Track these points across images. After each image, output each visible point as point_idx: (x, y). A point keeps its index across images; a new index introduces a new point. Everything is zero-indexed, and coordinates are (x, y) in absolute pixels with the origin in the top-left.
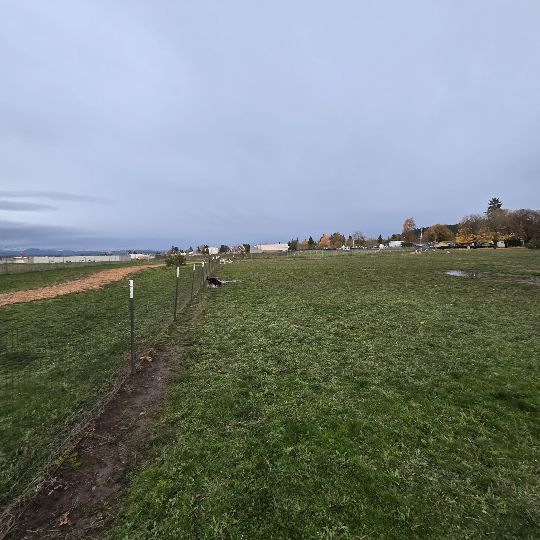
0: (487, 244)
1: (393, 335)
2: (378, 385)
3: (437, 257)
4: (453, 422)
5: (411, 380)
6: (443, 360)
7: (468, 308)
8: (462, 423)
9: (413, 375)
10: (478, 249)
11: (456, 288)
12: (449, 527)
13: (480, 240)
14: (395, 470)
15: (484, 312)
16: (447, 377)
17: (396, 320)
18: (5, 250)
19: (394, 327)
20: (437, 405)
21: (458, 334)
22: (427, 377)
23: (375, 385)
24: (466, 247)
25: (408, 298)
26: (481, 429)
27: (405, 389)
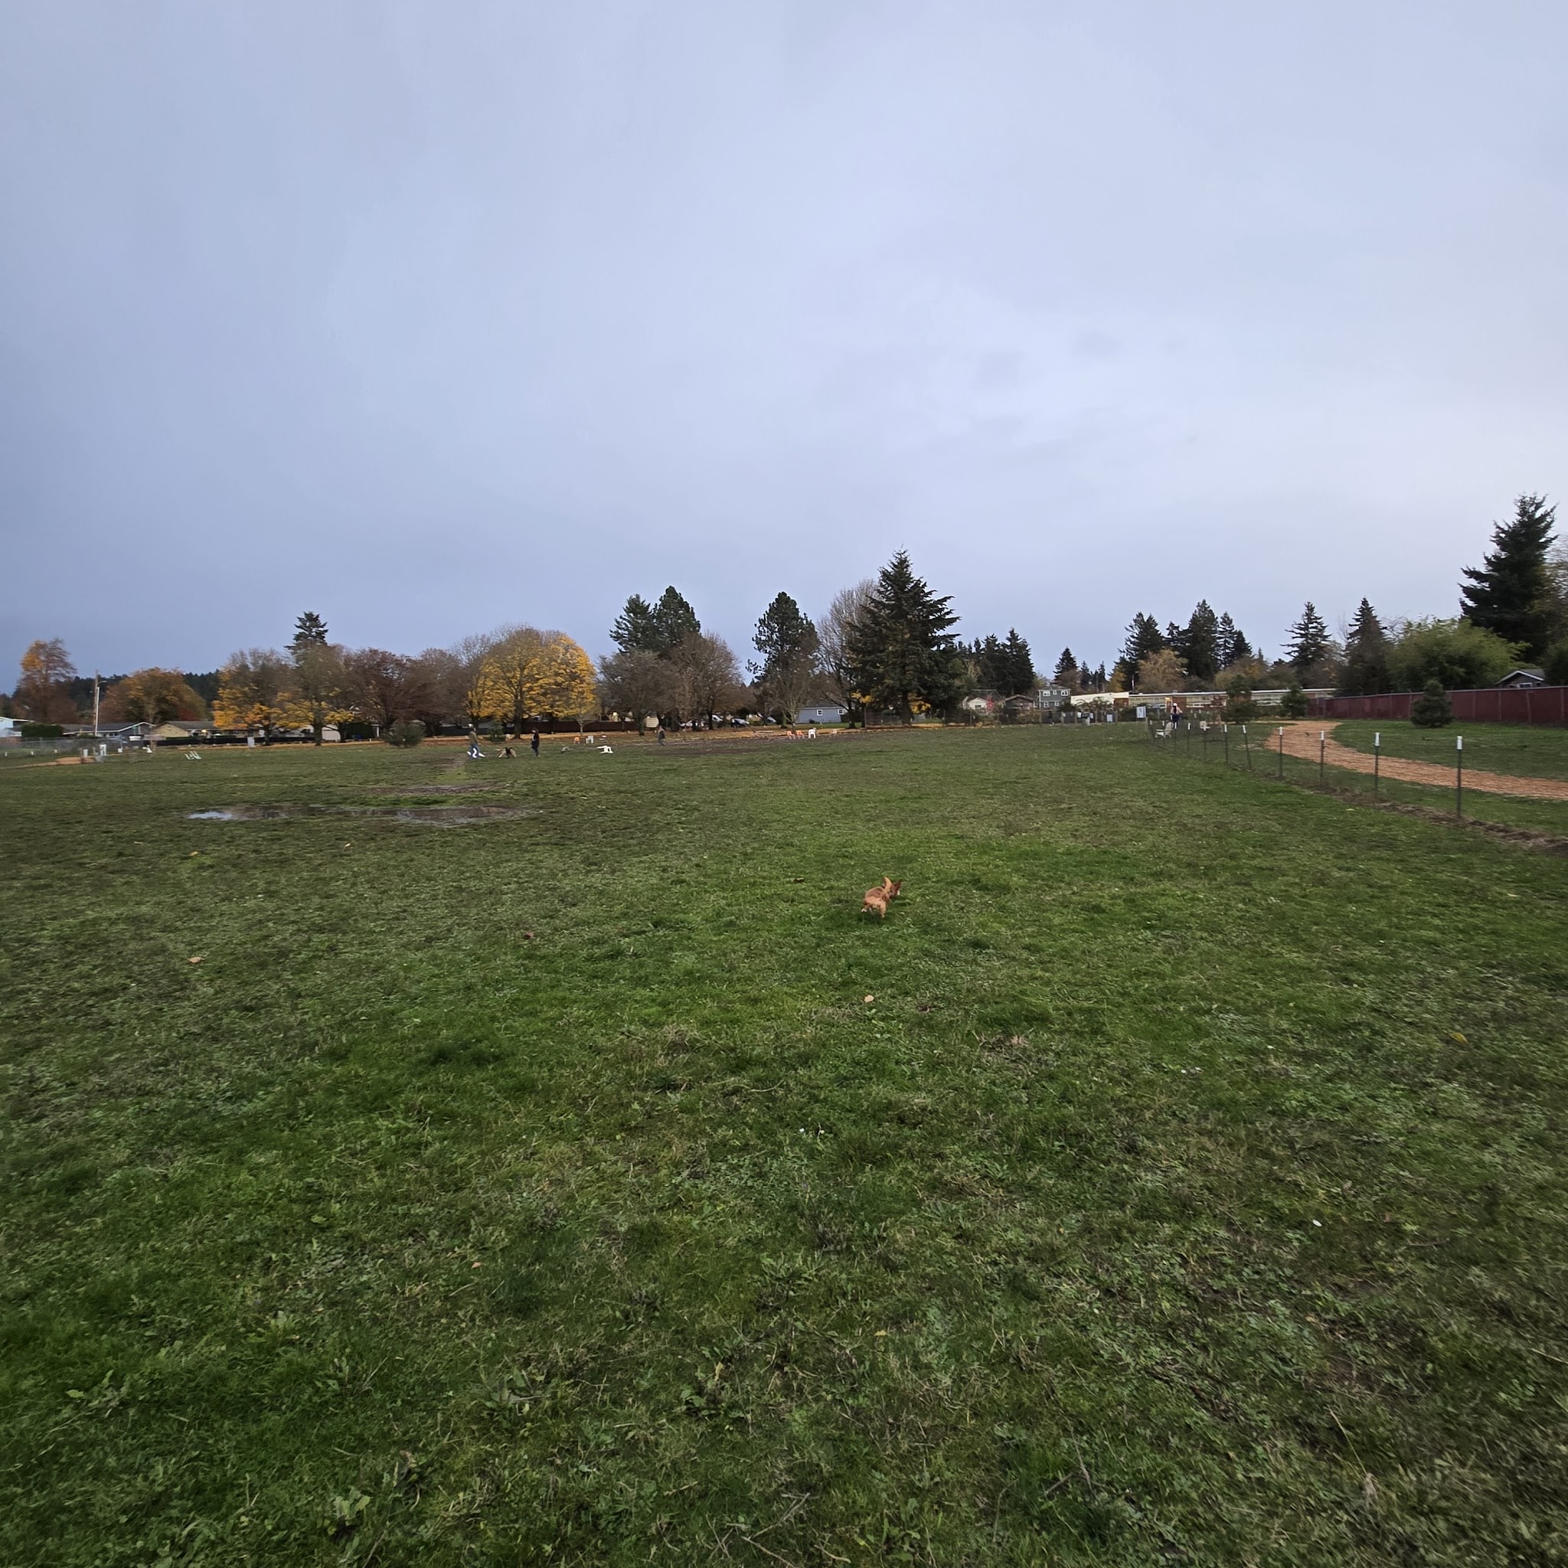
0: (297, 734)
1: (115, 1017)
2: (131, 1163)
3: (164, 770)
4: (367, 1149)
5: (226, 1109)
6: (292, 1033)
7: (306, 897)
8: (387, 1140)
9: (229, 1094)
10: (276, 745)
11: (255, 851)
12: (428, 1332)
13: (282, 722)
14: (275, 1316)
15: (345, 900)
16: (318, 1066)
17: (108, 970)
19: (107, 993)
20: (321, 1131)
21: (304, 962)
22: (267, 1084)
23: (119, 1166)
24: (244, 741)
25: (118, 900)
26: (428, 1134)
27: (221, 1136)
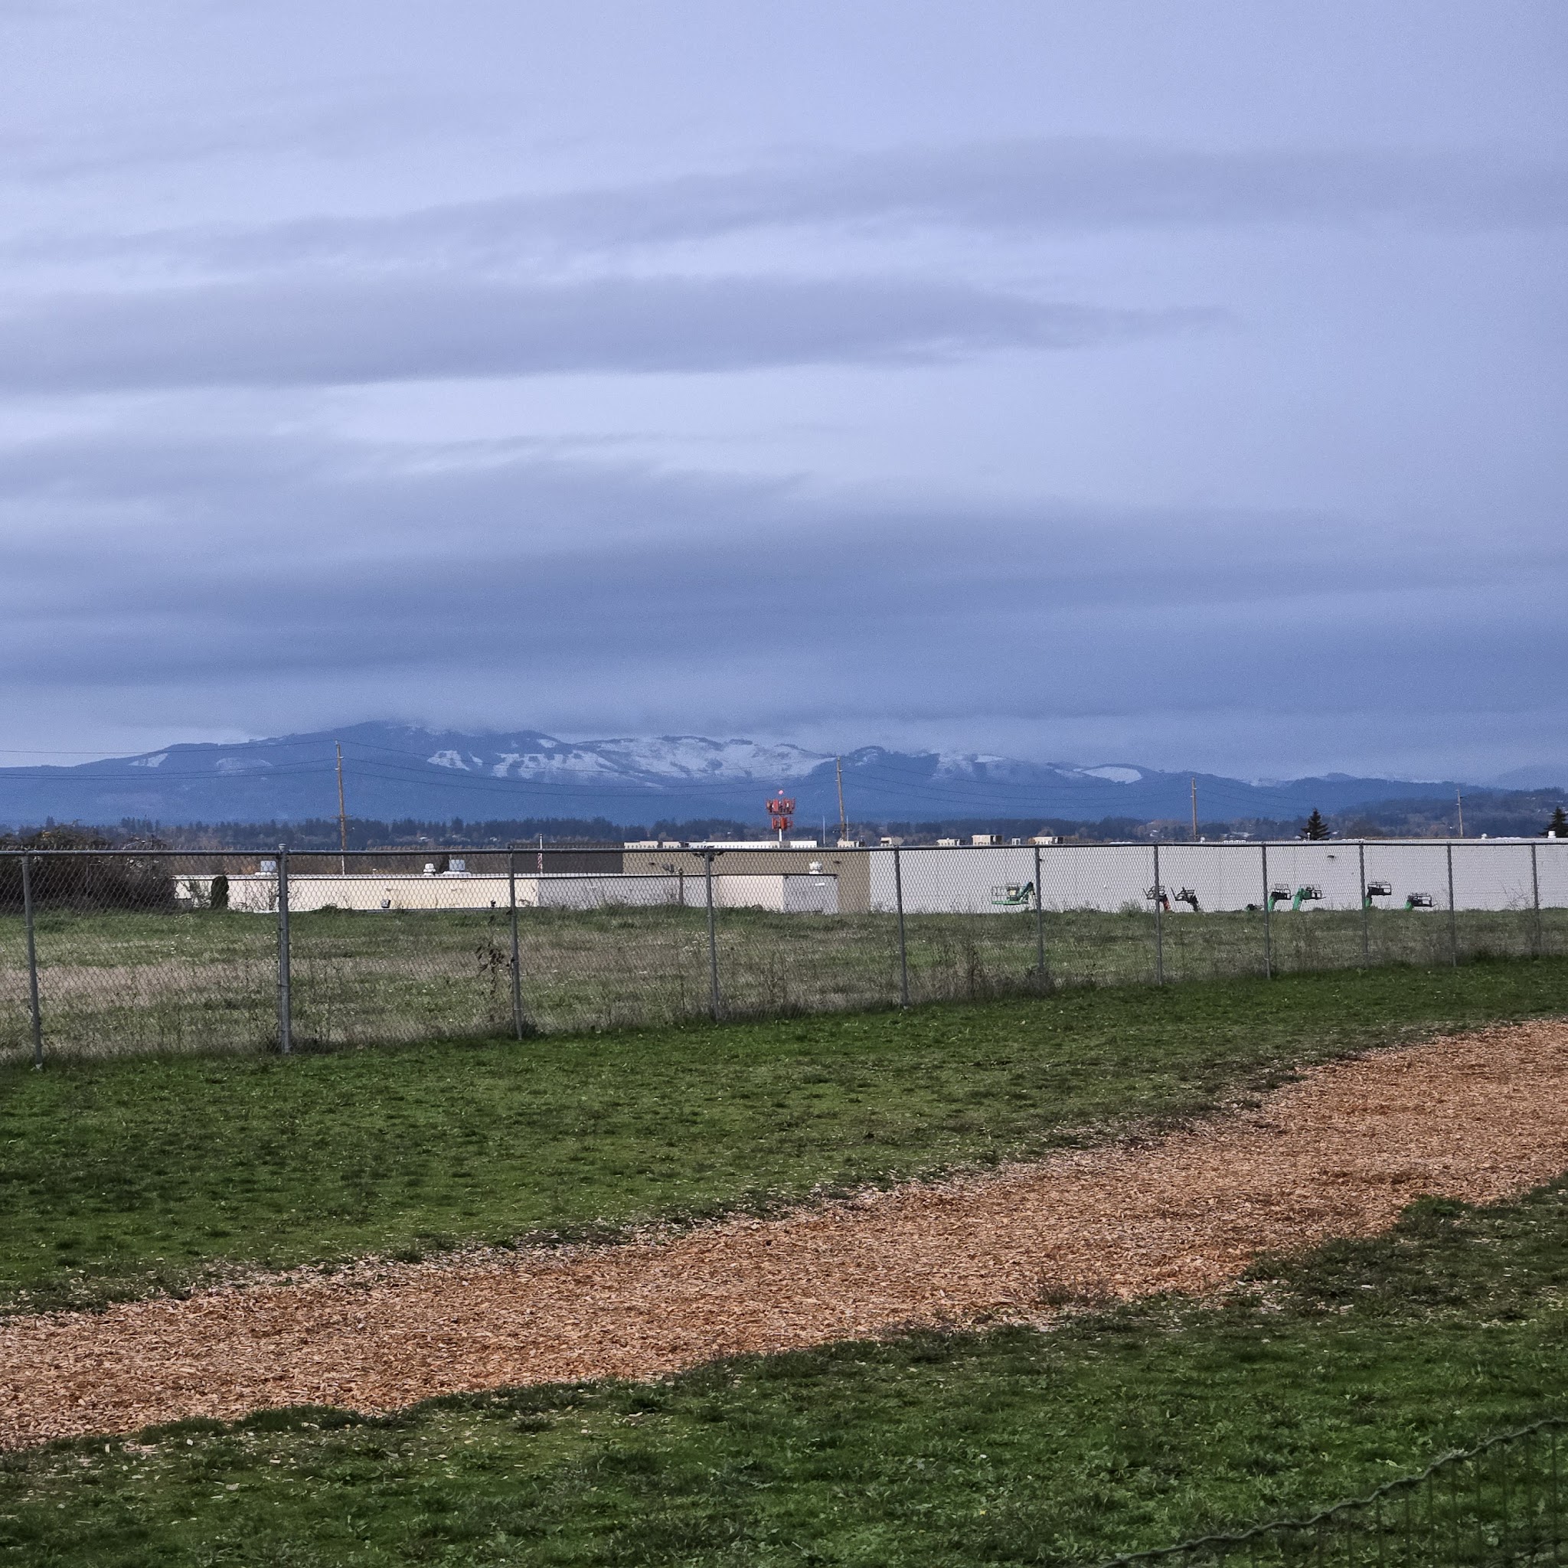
18: (662, 767)
